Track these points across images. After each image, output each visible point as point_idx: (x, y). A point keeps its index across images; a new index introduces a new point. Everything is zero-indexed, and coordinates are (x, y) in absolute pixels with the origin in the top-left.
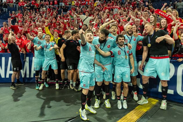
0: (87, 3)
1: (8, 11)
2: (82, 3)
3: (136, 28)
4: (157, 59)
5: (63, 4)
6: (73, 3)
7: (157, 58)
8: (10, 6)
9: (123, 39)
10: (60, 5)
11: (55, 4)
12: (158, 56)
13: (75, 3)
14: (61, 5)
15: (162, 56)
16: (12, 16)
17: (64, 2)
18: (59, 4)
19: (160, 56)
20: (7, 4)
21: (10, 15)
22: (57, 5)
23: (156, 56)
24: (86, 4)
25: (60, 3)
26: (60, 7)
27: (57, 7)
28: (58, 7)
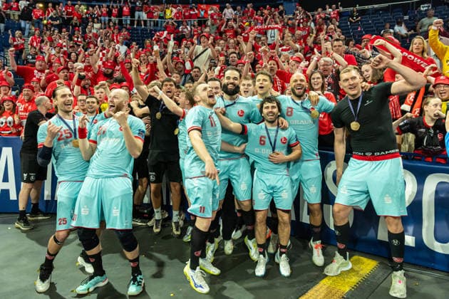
0: (203, 13)
1: (6, 29)
2: (192, 14)
3: (321, 80)
4: (369, 162)
5: (144, 16)
6: (168, 12)
7: (369, 159)
8: (12, 18)
9: (273, 107)
10: (136, 18)
11: (125, 15)
12: (373, 154)
13: (173, 14)
14: (139, 17)
15: (383, 153)
16: (15, 43)
17: (146, 10)
18: (133, 16)
19: (378, 154)
20: (4, 12)
21: (10, 41)
22: (129, 18)
23: (369, 154)
24: (200, 16)
25: (137, 14)
26: (136, 22)
27: (129, 22)
28: (132, 23)
